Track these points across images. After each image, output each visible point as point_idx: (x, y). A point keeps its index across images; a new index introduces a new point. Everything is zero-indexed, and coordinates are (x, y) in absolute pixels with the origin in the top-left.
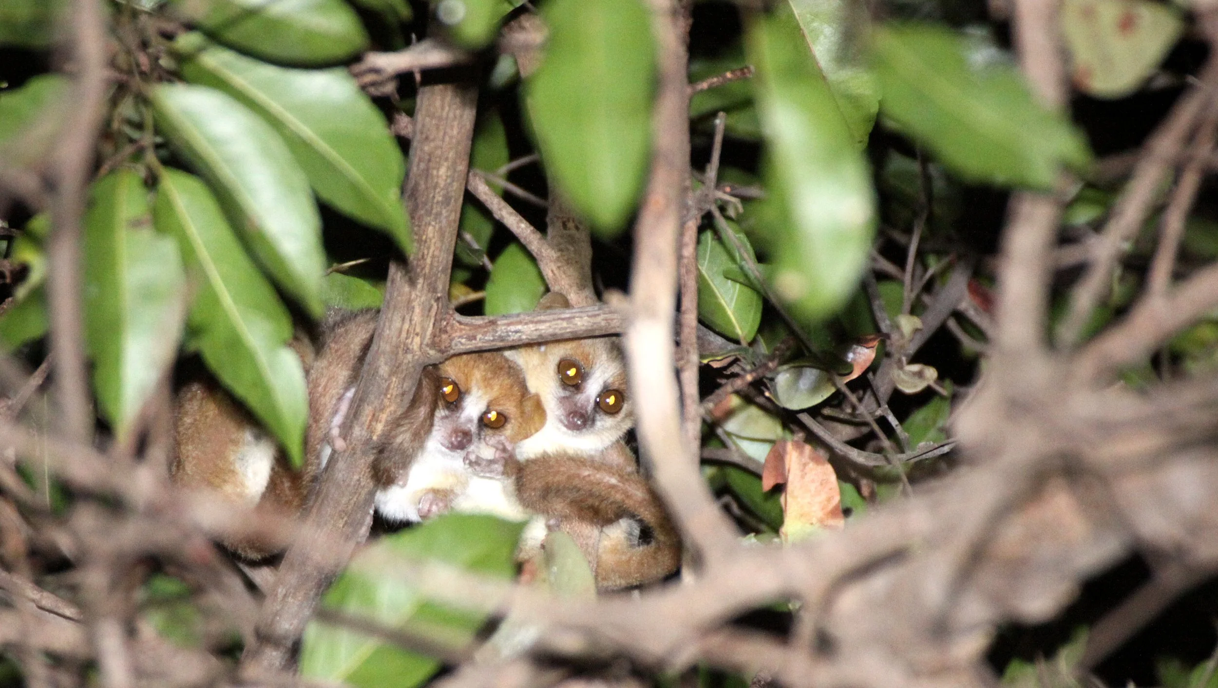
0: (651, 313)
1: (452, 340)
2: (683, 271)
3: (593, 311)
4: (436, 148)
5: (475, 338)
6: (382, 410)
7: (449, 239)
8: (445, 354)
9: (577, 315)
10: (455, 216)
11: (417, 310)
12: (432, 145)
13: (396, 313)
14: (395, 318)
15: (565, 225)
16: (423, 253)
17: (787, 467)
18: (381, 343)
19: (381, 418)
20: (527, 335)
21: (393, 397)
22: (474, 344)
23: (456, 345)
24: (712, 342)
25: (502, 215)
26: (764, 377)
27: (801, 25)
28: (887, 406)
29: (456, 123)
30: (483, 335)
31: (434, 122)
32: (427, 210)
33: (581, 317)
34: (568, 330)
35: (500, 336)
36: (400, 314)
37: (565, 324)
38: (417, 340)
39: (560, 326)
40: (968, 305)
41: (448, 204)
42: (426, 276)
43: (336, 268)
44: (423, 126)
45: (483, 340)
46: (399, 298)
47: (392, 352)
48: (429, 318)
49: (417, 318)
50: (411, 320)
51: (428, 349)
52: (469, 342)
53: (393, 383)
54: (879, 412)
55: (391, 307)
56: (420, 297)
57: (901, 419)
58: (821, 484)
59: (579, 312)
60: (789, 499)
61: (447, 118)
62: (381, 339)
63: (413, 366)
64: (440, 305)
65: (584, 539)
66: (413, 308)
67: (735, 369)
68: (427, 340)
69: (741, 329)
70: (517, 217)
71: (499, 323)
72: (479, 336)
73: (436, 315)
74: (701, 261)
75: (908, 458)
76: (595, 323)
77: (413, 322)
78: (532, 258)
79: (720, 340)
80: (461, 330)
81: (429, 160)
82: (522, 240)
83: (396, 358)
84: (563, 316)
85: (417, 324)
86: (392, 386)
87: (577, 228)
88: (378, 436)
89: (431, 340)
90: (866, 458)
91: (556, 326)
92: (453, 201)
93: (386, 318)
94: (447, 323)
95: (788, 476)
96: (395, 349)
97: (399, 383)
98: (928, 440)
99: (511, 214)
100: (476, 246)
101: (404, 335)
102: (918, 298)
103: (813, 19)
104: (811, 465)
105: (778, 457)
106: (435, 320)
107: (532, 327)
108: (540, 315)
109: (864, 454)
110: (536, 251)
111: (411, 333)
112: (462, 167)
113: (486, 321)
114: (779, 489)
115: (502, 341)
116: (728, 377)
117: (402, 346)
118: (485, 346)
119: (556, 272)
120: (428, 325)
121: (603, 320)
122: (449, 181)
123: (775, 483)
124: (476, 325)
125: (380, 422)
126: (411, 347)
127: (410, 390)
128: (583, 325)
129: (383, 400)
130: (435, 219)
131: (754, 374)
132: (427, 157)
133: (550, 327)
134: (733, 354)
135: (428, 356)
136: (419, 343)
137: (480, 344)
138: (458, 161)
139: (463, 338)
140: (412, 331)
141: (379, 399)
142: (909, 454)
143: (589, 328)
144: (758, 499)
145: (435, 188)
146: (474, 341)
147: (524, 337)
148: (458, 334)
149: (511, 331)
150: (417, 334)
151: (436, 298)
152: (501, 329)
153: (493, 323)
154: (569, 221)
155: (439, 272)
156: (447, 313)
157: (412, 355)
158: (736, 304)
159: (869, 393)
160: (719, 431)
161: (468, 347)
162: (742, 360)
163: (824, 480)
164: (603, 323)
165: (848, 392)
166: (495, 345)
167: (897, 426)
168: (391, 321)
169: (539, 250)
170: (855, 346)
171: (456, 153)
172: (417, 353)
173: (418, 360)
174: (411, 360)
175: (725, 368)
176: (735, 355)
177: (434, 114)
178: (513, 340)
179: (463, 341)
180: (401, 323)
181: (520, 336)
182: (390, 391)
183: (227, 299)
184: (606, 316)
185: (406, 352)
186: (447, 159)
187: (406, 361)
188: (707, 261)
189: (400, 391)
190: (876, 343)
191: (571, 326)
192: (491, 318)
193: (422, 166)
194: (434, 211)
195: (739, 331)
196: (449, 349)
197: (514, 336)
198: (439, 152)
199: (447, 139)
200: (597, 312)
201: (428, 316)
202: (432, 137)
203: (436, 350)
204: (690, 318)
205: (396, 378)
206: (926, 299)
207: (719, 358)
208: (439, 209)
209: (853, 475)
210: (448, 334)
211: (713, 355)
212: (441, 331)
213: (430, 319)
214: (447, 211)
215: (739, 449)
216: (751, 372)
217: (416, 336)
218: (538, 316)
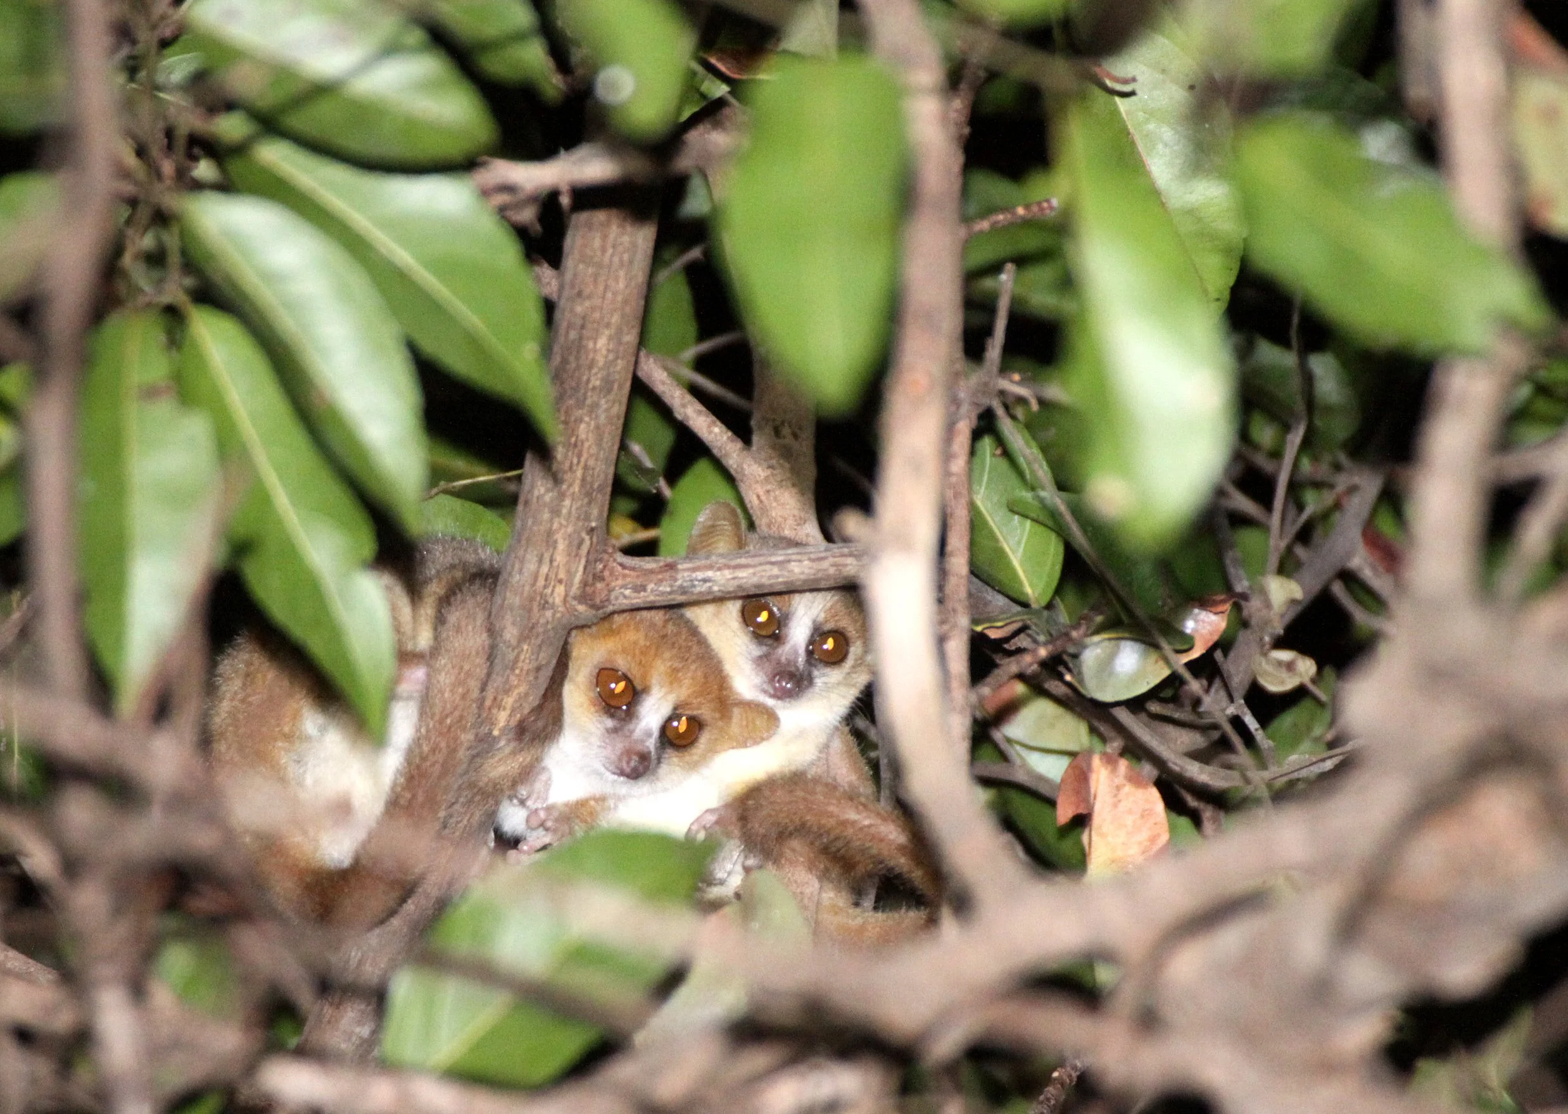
0: (904, 543)
1: (610, 591)
2: (950, 493)
3: (818, 552)
4: (593, 309)
5: (643, 588)
6: (507, 692)
7: (610, 444)
8: (601, 611)
9: (794, 557)
10: (619, 409)
11: (561, 546)
12: (587, 304)
13: (529, 550)
14: (528, 556)
15: (777, 432)
16: (571, 463)
17: (1092, 791)
18: (508, 594)
19: (506, 703)
20: (720, 586)
21: (524, 672)
22: (644, 596)
23: (617, 598)
24: (991, 602)
25: (685, 414)
26: (1064, 652)
27: (1129, 127)
28: (1242, 701)
29: (622, 273)
30: (655, 584)
31: (590, 270)
32: (578, 400)
33: (800, 561)
34: (780, 580)
35: (681, 587)
36: (535, 552)
37: (775, 571)
38: (560, 590)
39: (768, 574)
40: (1361, 561)
41: (609, 391)
42: (575, 497)
43: (445, 487)
44: (575, 275)
45: (657, 590)
46: (535, 528)
47: (522, 607)
48: (577, 558)
49: (560, 558)
50: (551, 561)
51: (574, 603)
52: (636, 594)
53: (524, 653)
54: (1231, 710)
55: (523, 542)
56: (566, 527)
57: (1264, 721)
58: (1142, 816)
59: (798, 554)
60: (1094, 838)
61: (610, 266)
62: (507, 587)
63: (553, 628)
64: (595, 540)
65: (798, 887)
66: (556, 542)
67: (1022, 641)
68: (575, 589)
69: (1031, 585)
70: (707, 417)
71: (680, 567)
72: (650, 587)
73: (589, 552)
74: (976, 487)
75: (1272, 776)
76: (819, 570)
77: (555, 564)
78: (730, 478)
79: (1001, 601)
80: (625, 576)
81: (583, 327)
82: (715, 451)
83: (529, 616)
84: (773, 559)
85: (561, 566)
86: (522, 657)
87: (795, 436)
88: (500, 729)
89: (582, 590)
90: (1210, 774)
91: (764, 574)
92: (616, 386)
93: (515, 557)
94: (605, 567)
95: (1094, 803)
96: (527, 603)
97: (533, 654)
98: (1303, 753)
99: (699, 413)
100: (648, 464)
101: (541, 582)
102: (1289, 550)
103: (1147, 119)
104: (1128, 788)
105: (1080, 776)
106: (587, 562)
107: (728, 574)
108: (741, 557)
109: (1209, 769)
110: (735, 466)
111: (551, 578)
112: (631, 337)
113: (662, 564)
114: (1081, 821)
115: (684, 593)
116: (1010, 654)
117: (538, 598)
118: (659, 601)
119: (763, 498)
120: (578, 567)
121: (832, 565)
122: (611, 357)
123: (1075, 813)
124: (647, 570)
125: (504, 709)
126: (551, 600)
127: (548, 663)
128: (803, 573)
129: (508, 676)
130: (591, 412)
131: (1050, 647)
132: (579, 322)
133: (754, 574)
134: (1019, 618)
135: (576, 613)
136: (563, 593)
137: (652, 598)
138: (625, 329)
139: (626, 589)
140: (554, 577)
141: (503, 676)
142: (1273, 771)
143: (812, 577)
144: (1051, 836)
145: (590, 367)
146: (642, 594)
147: (716, 588)
148: (620, 582)
149: (697, 580)
150: (560, 581)
151: (589, 528)
152: (683, 577)
153: (671, 567)
154: (783, 423)
155: (594, 490)
156: (605, 551)
157: (552, 611)
158: (1024, 550)
159: (1217, 683)
160: (997, 735)
161: (635, 601)
162: (1034, 627)
163: (1146, 810)
164: (832, 571)
165: (1187, 675)
166: (674, 600)
167: (1256, 730)
168: (522, 561)
169: (740, 465)
170: (1196, 611)
171: (623, 316)
172: (560, 609)
173: (559, 619)
174: (550, 619)
175: (1007, 640)
176: (1023, 620)
177: (592, 258)
178: (700, 593)
179: (627, 592)
180: (536, 565)
181: (710, 587)
182: (520, 664)
183: (282, 500)
184: (837, 559)
185: (544, 608)
186: (608, 325)
187: (542, 621)
188: (983, 488)
189: (534, 664)
190: (1227, 607)
191: (786, 573)
192: (669, 560)
193: (573, 335)
194: (589, 402)
195: (1028, 590)
196: (606, 604)
197: (701, 586)
198: (597, 315)
199: (609, 295)
200: (823, 555)
201: (577, 555)
202: (587, 292)
203: (586, 604)
204: (959, 563)
205: (529, 645)
206: (1300, 551)
207: (1000, 624)
208: (595, 398)
209: (1192, 802)
210: (606, 582)
211: (989, 619)
212: (593, 577)
213: (580, 560)
214: (607, 402)
215: (1024, 765)
216: (1045, 644)
217: (558, 584)
218: (737, 558)
